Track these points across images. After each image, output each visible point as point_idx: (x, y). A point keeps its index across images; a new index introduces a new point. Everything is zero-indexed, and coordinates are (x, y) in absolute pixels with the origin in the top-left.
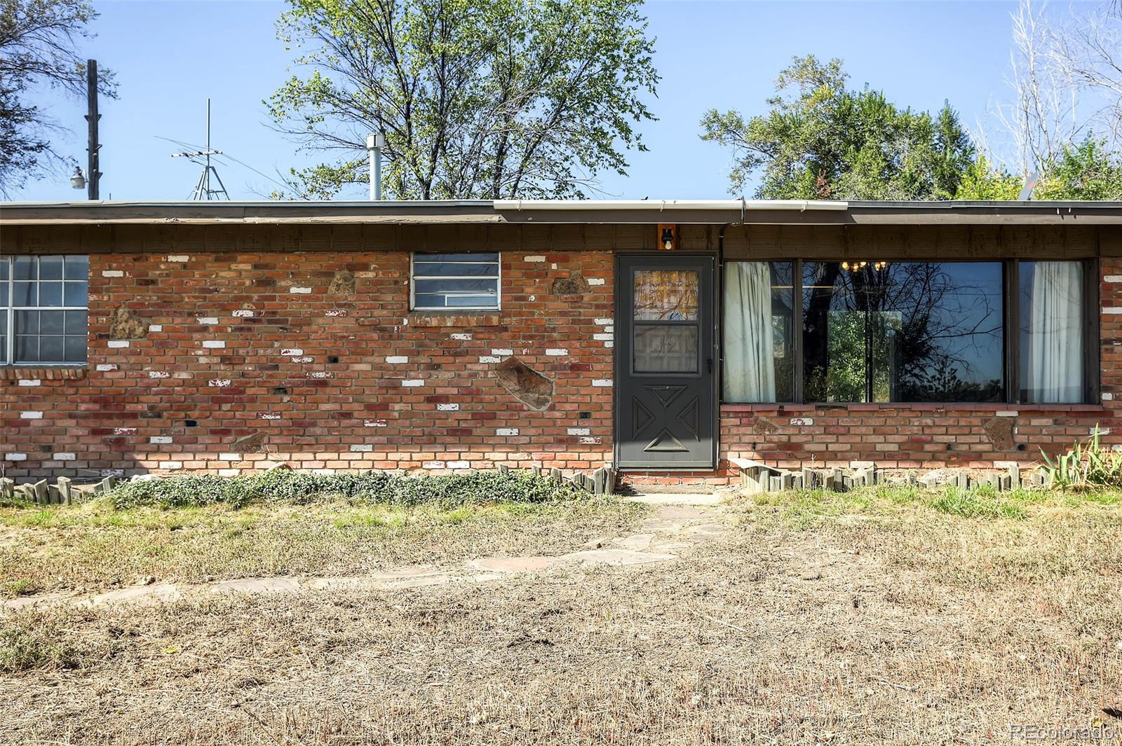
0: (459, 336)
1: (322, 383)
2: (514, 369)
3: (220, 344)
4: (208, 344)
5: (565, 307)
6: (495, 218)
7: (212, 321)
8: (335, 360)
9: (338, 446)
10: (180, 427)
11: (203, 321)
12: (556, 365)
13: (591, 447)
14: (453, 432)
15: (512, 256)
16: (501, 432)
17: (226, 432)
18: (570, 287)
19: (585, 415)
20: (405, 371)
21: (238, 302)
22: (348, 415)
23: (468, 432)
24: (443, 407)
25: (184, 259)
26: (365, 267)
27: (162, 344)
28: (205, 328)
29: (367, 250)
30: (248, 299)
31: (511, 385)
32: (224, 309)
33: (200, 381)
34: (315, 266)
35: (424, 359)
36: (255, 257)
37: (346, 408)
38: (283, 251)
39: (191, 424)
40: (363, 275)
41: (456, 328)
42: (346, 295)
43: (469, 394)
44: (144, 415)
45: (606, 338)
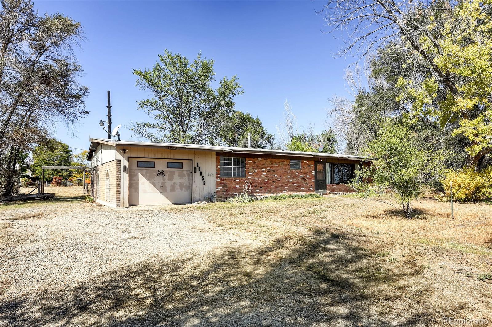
0: (296, 173)
1: (279, 181)
2: (303, 178)
3: (265, 174)
4: (264, 174)
5: (309, 169)
7: (264, 170)
8: (281, 177)
9: (281, 191)
10: (260, 188)
11: (263, 170)
12: (308, 178)
13: (312, 191)
14: (296, 189)
15: (302, 161)
16: (302, 188)
17: (266, 189)
18: (309, 166)
19: (311, 186)
20: (290, 179)
21: (268, 167)
22: (282, 186)
23: (297, 188)
24: (294, 185)
25: (260, 159)
26: (285, 162)
27: (257, 174)
28: (263, 171)
29: (285, 159)
30: (269, 166)
31: (303, 181)
32: (266, 168)
33: (262, 181)
34: (278, 161)
35: (292, 177)
36: (270, 159)
37: (283, 185)
38: (274, 159)
39: (261, 188)
40: (284, 163)
41: (297, 172)
42: (282, 166)
43: (298, 183)
44: (254, 186)
45: (314, 174)
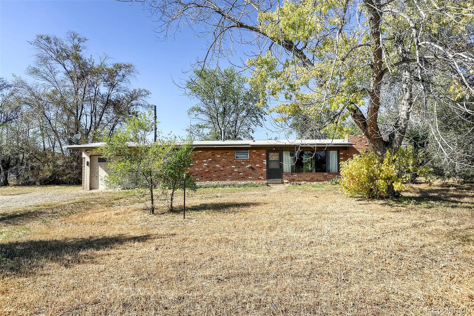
0: (243, 163)
1: (222, 170)
2: (251, 168)
3: (207, 164)
4: (204, 164)
5: (259, 158)
6: (250, 146)
7: (205, 161)
8: (224, 167)
9: (225, 180)
10: (200, 177)
11: (204, 161)
12: (257, 167)
13: (263, 180)
14: (242, 178)
15: (251, 151)
16: (249, 177)
17: (208, 178)
18: (259, 155)
19: (262, 175)
20: (235, 168)
21: (209, 158)
22: (226, 175)
23: (244, 178)
24: (240, 174)
25: (201, 151)
26: (228, 153)
27: (198, 164)
28: (204, 162)
29: (228, 150)
30: (211, 157)
31: (251, 170)
32: (207, 159)
33: (203, 170)
34: (221, 152)
35: (237, 166)
36: (212, 151)
37: (226, 174)
38: (216, 150)
39: (202, 177)
40: (228, 154)
41: (242, 162)
42: (225, 157)
43: (244, 172)
44: (195, 175)
45: (265, 163)
